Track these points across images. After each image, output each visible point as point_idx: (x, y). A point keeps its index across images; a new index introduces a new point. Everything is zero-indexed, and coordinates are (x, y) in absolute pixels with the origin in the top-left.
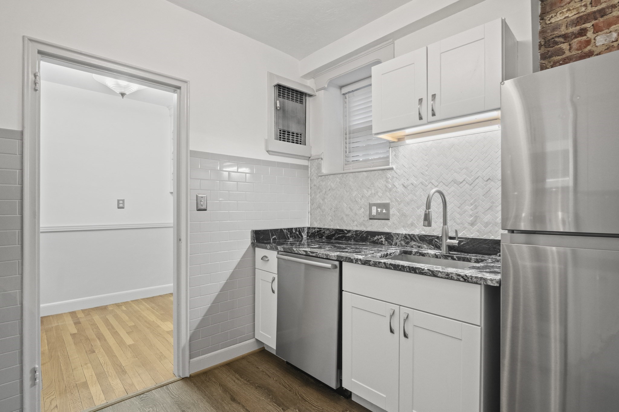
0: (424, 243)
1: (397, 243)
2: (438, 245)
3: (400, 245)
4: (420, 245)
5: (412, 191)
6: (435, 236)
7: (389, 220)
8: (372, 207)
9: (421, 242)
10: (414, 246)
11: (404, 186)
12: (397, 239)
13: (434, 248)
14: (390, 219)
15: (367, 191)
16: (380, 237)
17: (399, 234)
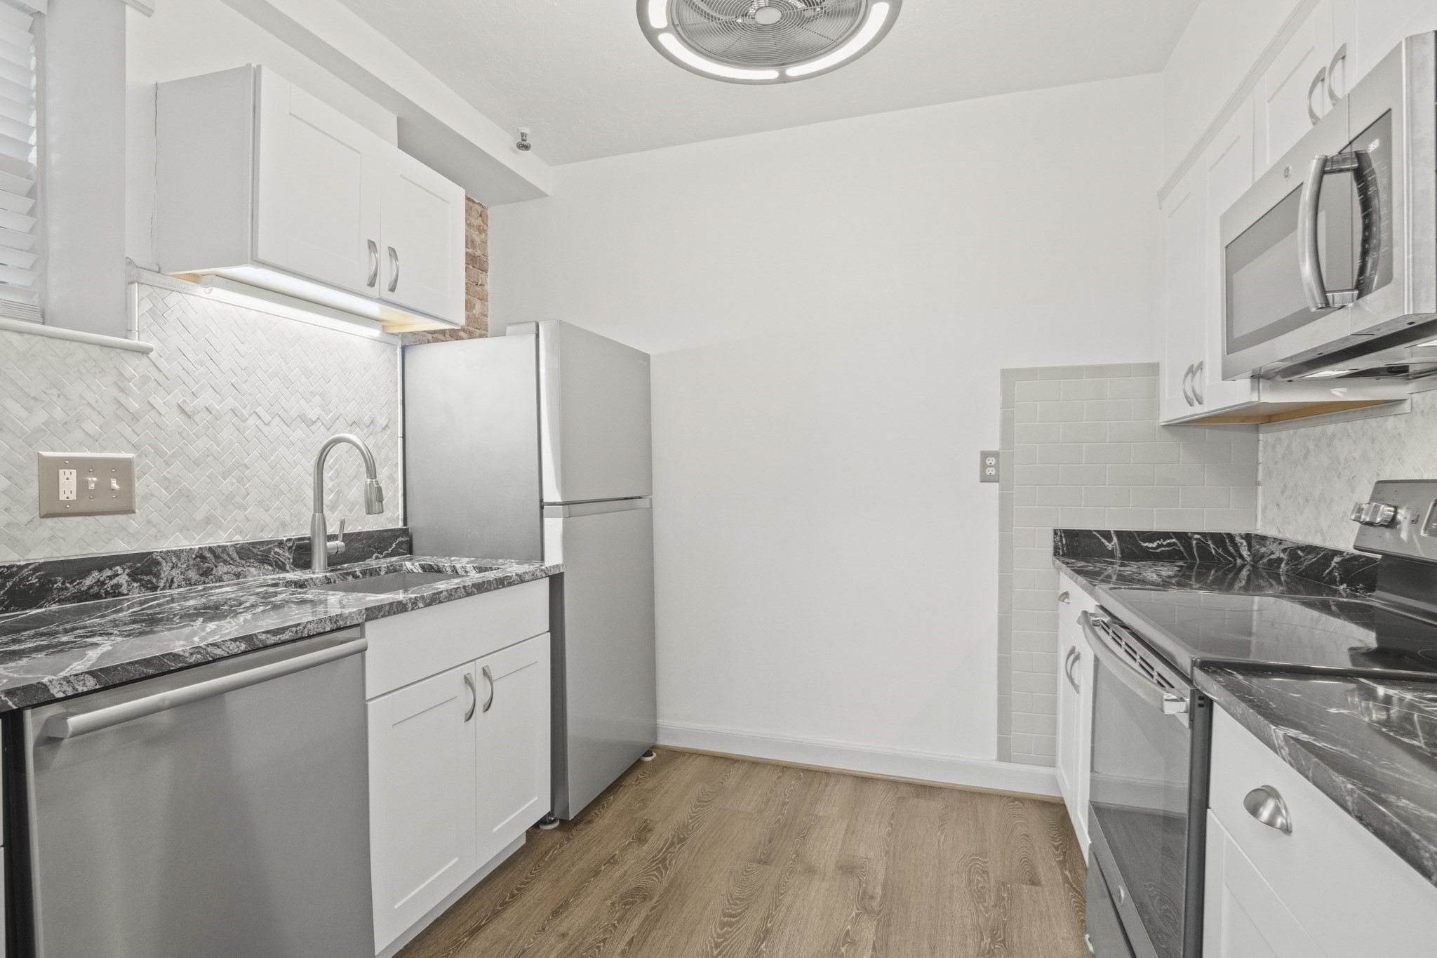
0: (251, 563)
1: (175, 580)
2: (281, 561)
3: (183, 583)
4: (239, 570)
5: (209, 428)
6: (275, 541)
7: (134, 512)
8: (61, 471)
9: (244, 562)
10: (225, 577)
11: (183, 411)
12: (174, 566)
13: (274, 570)
14: (137, 511)
15: (30, 410)
16: (109, 573)
17: (181, 551)
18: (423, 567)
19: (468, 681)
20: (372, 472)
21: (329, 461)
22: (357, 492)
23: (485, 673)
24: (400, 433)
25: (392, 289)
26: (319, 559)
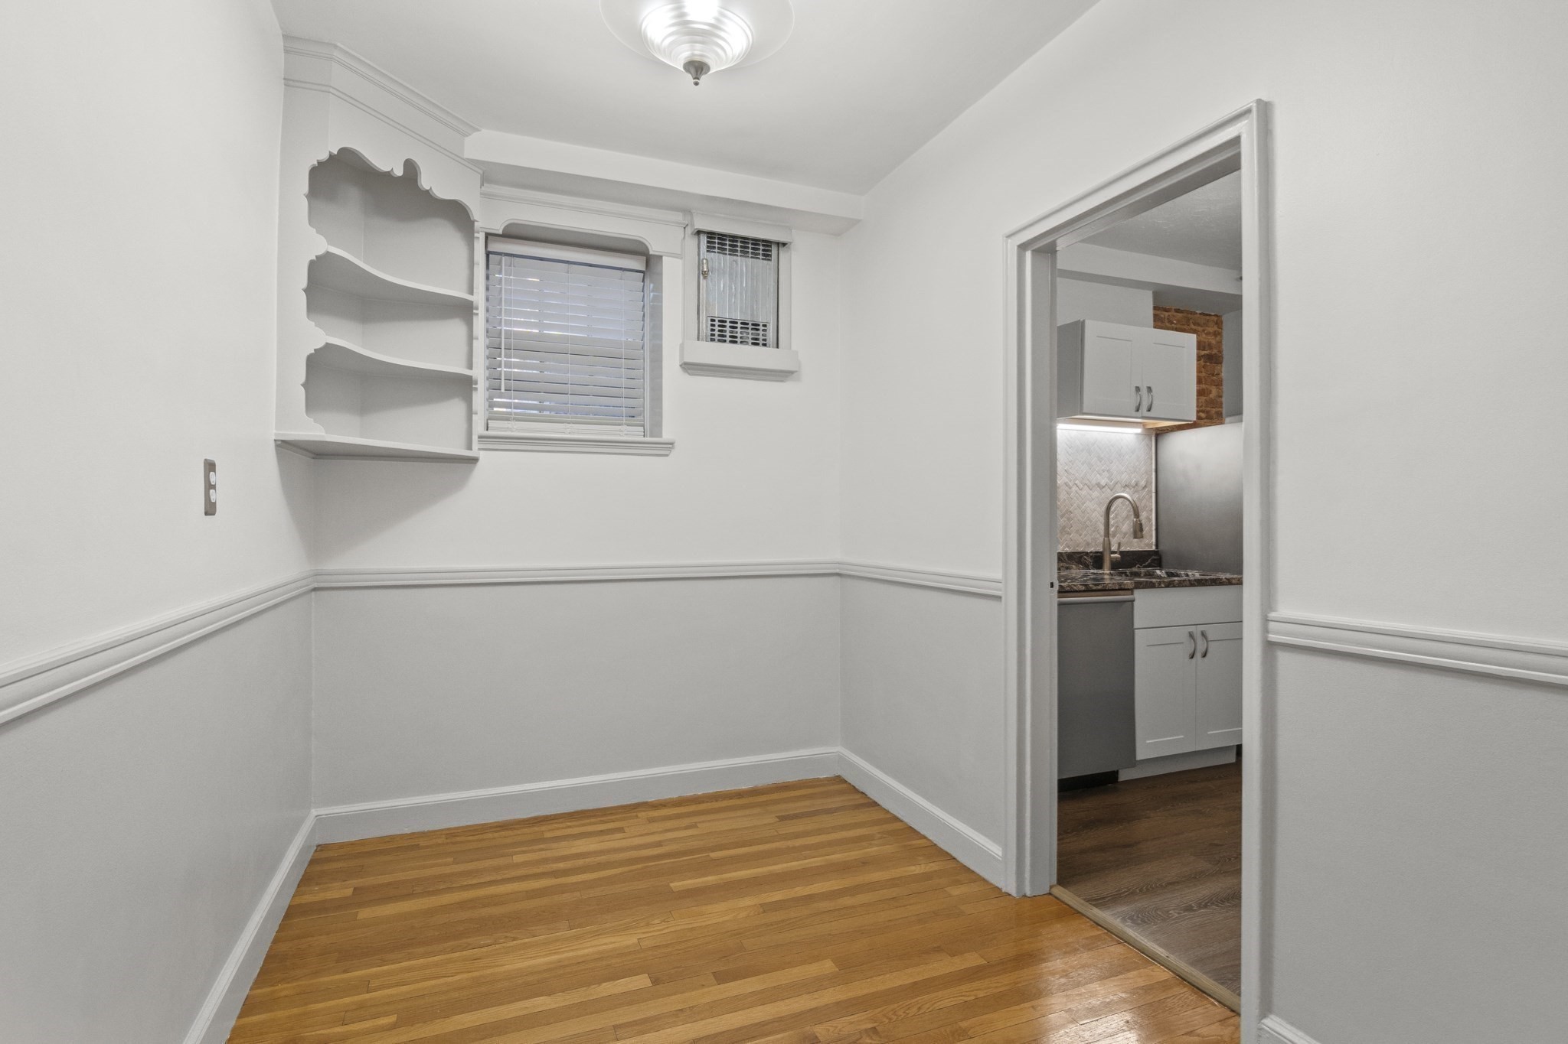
2: (1089, 563)
18: (1167, 573)
19: (1191, 635)
20: (1137, 515)
21: (1112, 509)
22: (1127, 527)
23: (1203, 634)
24: (1154, 490)
25: (1149, 410)
26: (1107, 564)
